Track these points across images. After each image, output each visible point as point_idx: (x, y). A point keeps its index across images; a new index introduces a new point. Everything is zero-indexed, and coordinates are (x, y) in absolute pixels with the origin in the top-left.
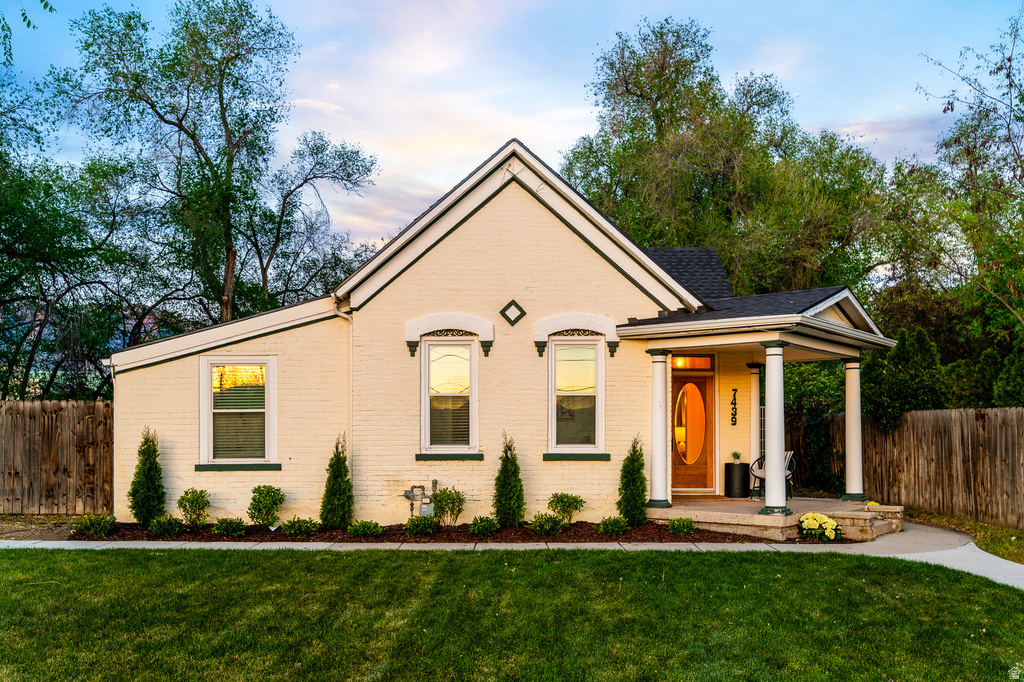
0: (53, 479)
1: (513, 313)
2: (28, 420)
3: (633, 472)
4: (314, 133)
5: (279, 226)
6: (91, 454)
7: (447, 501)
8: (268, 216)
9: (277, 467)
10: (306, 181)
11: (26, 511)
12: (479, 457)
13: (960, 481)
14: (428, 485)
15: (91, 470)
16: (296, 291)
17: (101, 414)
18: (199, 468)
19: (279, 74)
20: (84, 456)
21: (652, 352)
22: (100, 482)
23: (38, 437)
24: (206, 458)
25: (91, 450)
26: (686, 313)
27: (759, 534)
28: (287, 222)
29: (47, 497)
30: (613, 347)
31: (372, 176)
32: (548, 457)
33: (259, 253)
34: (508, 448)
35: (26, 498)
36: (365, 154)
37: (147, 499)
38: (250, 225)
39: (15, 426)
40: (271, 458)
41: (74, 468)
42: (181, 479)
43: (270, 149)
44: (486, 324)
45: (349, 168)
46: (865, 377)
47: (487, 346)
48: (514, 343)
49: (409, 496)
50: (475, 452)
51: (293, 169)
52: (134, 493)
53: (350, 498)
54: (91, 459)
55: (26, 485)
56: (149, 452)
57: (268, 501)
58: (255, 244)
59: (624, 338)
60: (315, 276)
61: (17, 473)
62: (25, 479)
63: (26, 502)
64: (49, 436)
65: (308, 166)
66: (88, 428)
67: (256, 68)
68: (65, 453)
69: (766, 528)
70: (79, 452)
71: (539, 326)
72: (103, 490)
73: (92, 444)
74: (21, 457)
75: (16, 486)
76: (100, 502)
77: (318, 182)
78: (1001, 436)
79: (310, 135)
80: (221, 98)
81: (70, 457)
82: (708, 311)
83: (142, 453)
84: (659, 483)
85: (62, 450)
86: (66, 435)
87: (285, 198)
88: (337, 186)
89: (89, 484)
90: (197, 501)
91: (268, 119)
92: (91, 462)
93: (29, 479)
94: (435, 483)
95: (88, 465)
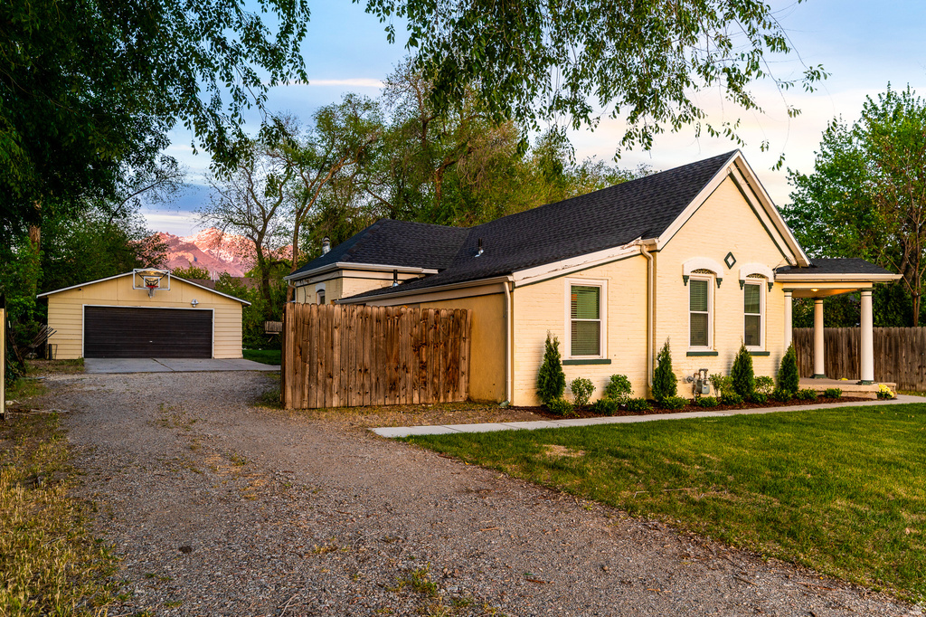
0: (395, 375)
1: (730, 261)
2: (375, 323)
6: (424, 353)
9: (608, 362)
11: (374, 403)
12: (715, 354)
13: (845, 366)
14: (702, 374)
15: (424, 366)
17: (433, 319)
18: (565, 363)
20: (419, 355)
22: (430, 376)
23: (382, 339)
24: (568, 355)
25: (424, 349)
27: (863, 396)
29: (391, 389)
30: (770, 285)
35: (374, 391)
39: (364, 329)
40: (604, 355)
44: (719, 267)
46: (825, 307)
47: (719, 281)
48: (730, 280)
49: (691, 380)
50: (712, 350)
54: (424, 357)
55: (374, 380)
56: (552, 350)
59: (775, 281)
61: (366, 370)
62: (373, 375)
63: (374, 394)
64: (391, 337)
66: (422, 330)
68: (404, 352)
69: (866, 392)
70: (415, 351)
71: (742, 270)
72: (433, 383)
73: (425, 344)
74: (370, 357)
75: (365, 382)
76: (431, 393)
78: (886, 342)
81: (408, 356)
85: (402, 350)
86: (405, 336)
89: (423, 378)
92: (424, 360)
93: (376, 375)
94: (706, 371)
95: (422, 362)
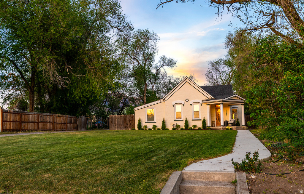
0: (126, 125)
1: (187, 100)
3: (204, 122)
4: (163, 56)
5: (156, 77)
7: (178, 126)
8: (153, 75)
9: (156, 122)
10: (161, 67)
12: (182, 120)
14: (176, 124)
15: (131, 124)
16: (160, 90)
17: (132, 116)
18: (146, 123)
19: (155, 44)
21: (207, 105)
24: (147, 121)
26: (212, 99)
28: (158, 76)
29: (125, 128)
30: (201, 104)
31: (176, 65)
32: (192, 120)
33: (152, 83)
34: (186, 119)
36: (175, 60)
37: (139, 127)
38: (150, 77)
39: (121, 118)
40: (155, 121)
41: (128, 124)
42: (143, 124)
43: (154, 60)
44: (183, 102)
45: (171, 63)
47: (183, 105)
48: (187, 104)
49: (173, 126)
51: (159, 64)
52: (138, 126)
53: (165, 126)
54: (131, 122)
56: (140, 120)
57: (155, 127)
58: (151, 82)
59: (203, 103)
60: (165, 86)
61: (121, 125)
63: (122, 129)
64: (125, 119)
65: (162, 64)
66: (130, 118)
67: (151, 43)
69: (221, 128)
71: (191, 102)
72: (132, 127)
73: (131, 120)
74: (122, 123)
75: (121, 127)
77: (164, 67)
79: (162, 57)
80: (143, 51)
81: (128, 122)
82: (215, 99)
83: (139, 121)
84: (208, 123)
86: (127, 119)
87: (157, 71)
88: (169, 67)
90: (146, 127)
91: (153, 54)
93: (123, 125)
94: (177, 124)
